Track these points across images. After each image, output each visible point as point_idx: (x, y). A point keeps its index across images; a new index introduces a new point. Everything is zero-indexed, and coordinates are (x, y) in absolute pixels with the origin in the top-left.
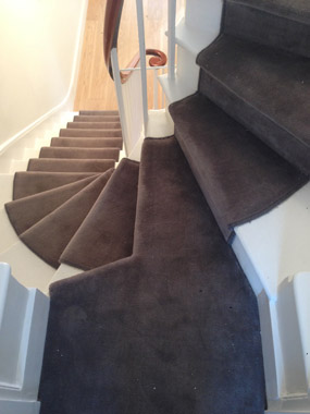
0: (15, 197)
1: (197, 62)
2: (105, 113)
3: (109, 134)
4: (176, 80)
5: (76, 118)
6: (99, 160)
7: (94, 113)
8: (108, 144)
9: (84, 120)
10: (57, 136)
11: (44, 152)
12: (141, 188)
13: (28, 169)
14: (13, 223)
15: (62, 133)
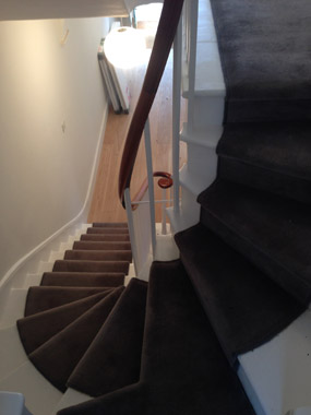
0: (27, 312)
1: (198, 201)
2: (116, 225)
3: (119, 247)
4: (181, 213)
5: (89, 230)
6: (110, 274)
7: (106, 225)
8: (119, 257)
9: (97, 232)
10: (71, 248)
11: (58, 266)
12: (148, 310)
13: (41, 284)
14: (23, 340)
15: (76, 245)
